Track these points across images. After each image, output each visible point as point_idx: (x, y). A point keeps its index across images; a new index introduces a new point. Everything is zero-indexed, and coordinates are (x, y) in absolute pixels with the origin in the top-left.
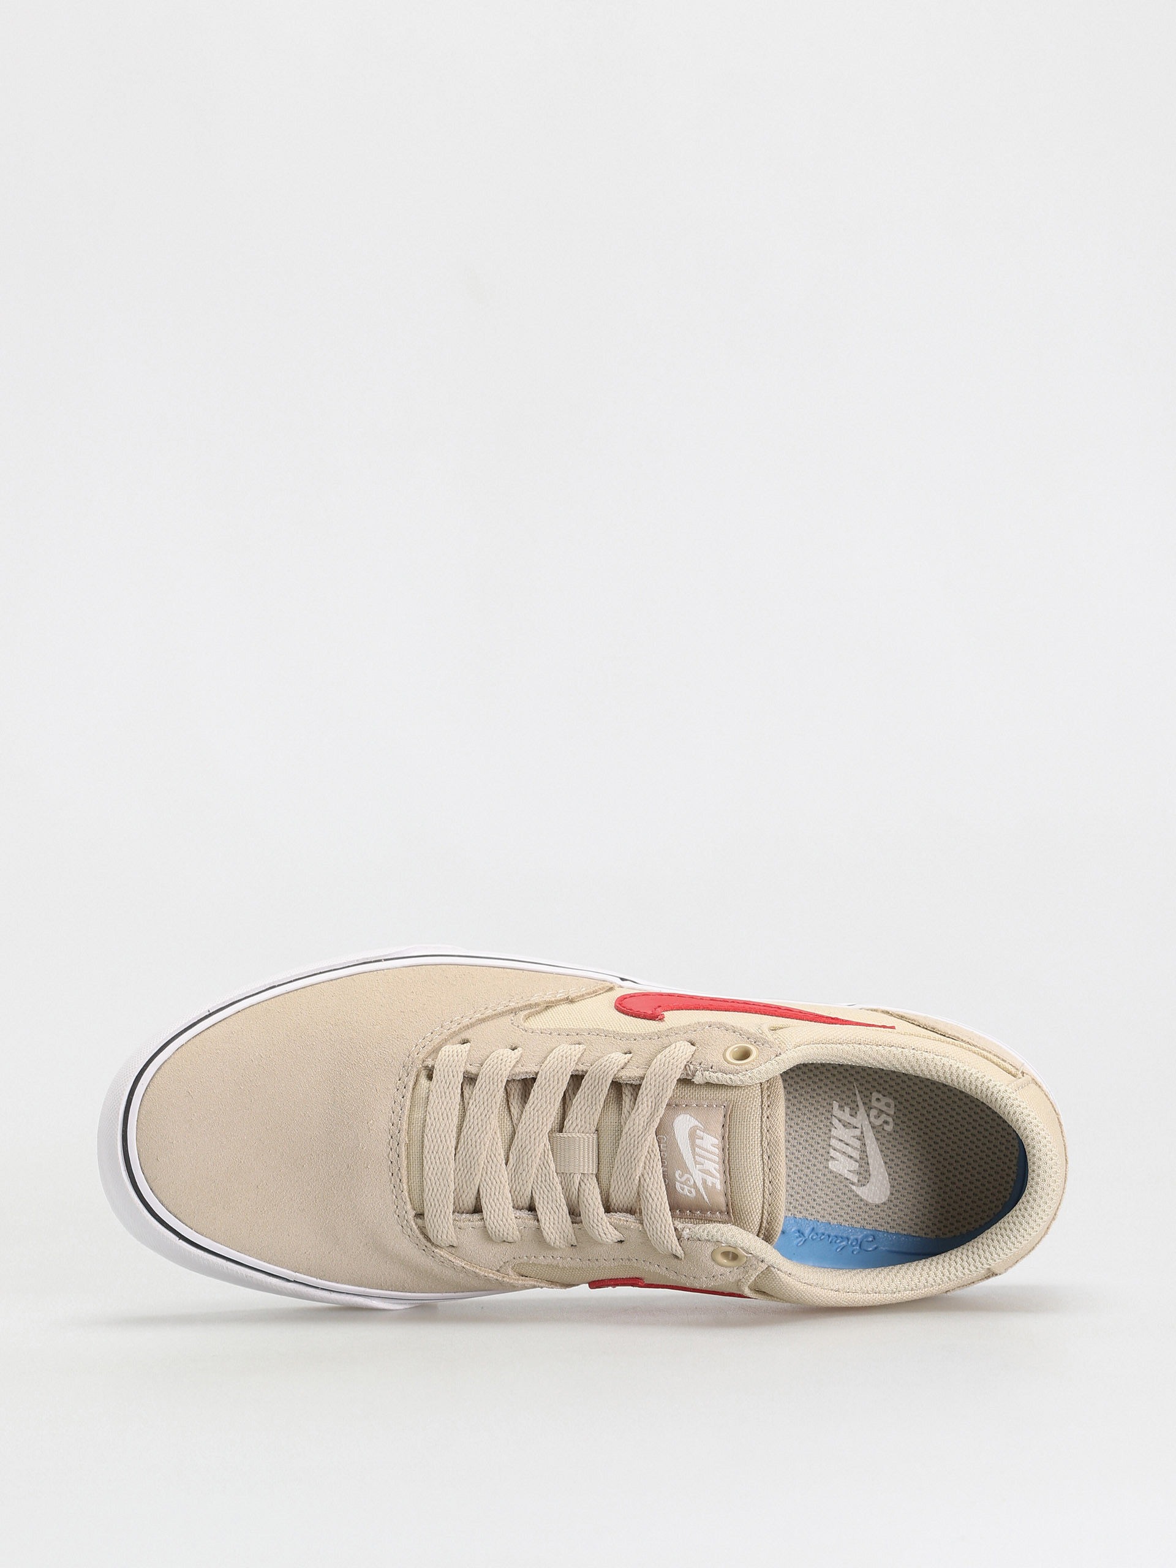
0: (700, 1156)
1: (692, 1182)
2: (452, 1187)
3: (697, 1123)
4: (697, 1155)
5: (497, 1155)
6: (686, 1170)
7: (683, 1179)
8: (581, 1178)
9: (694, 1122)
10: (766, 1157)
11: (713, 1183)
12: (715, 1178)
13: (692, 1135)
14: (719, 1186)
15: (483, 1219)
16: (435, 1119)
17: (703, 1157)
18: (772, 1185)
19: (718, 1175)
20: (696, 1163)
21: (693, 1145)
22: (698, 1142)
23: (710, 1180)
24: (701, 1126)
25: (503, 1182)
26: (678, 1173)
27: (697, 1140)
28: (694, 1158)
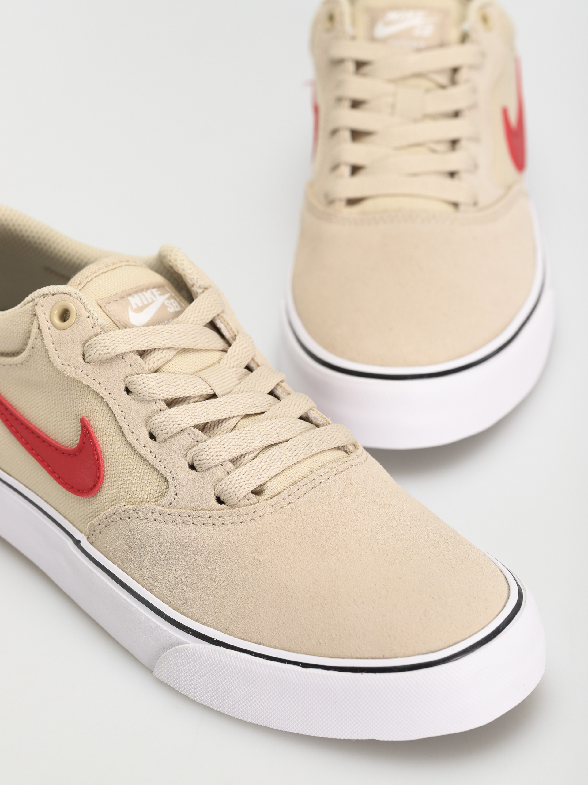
1: (168, 301)
3: (129, 312)
4: (148, 303)
6: (164, 307)
7: (170, 306)
9: (132, 314)
12: (152, 292)
13: (139, 310)
15: (311, 409)
17: (147, 300)
21: (145, 306)
23: (157, 294)
24: (129, 309)
25: (277, 407)
26: (171, 310)
27: (140, 307)
28: (152, 303)
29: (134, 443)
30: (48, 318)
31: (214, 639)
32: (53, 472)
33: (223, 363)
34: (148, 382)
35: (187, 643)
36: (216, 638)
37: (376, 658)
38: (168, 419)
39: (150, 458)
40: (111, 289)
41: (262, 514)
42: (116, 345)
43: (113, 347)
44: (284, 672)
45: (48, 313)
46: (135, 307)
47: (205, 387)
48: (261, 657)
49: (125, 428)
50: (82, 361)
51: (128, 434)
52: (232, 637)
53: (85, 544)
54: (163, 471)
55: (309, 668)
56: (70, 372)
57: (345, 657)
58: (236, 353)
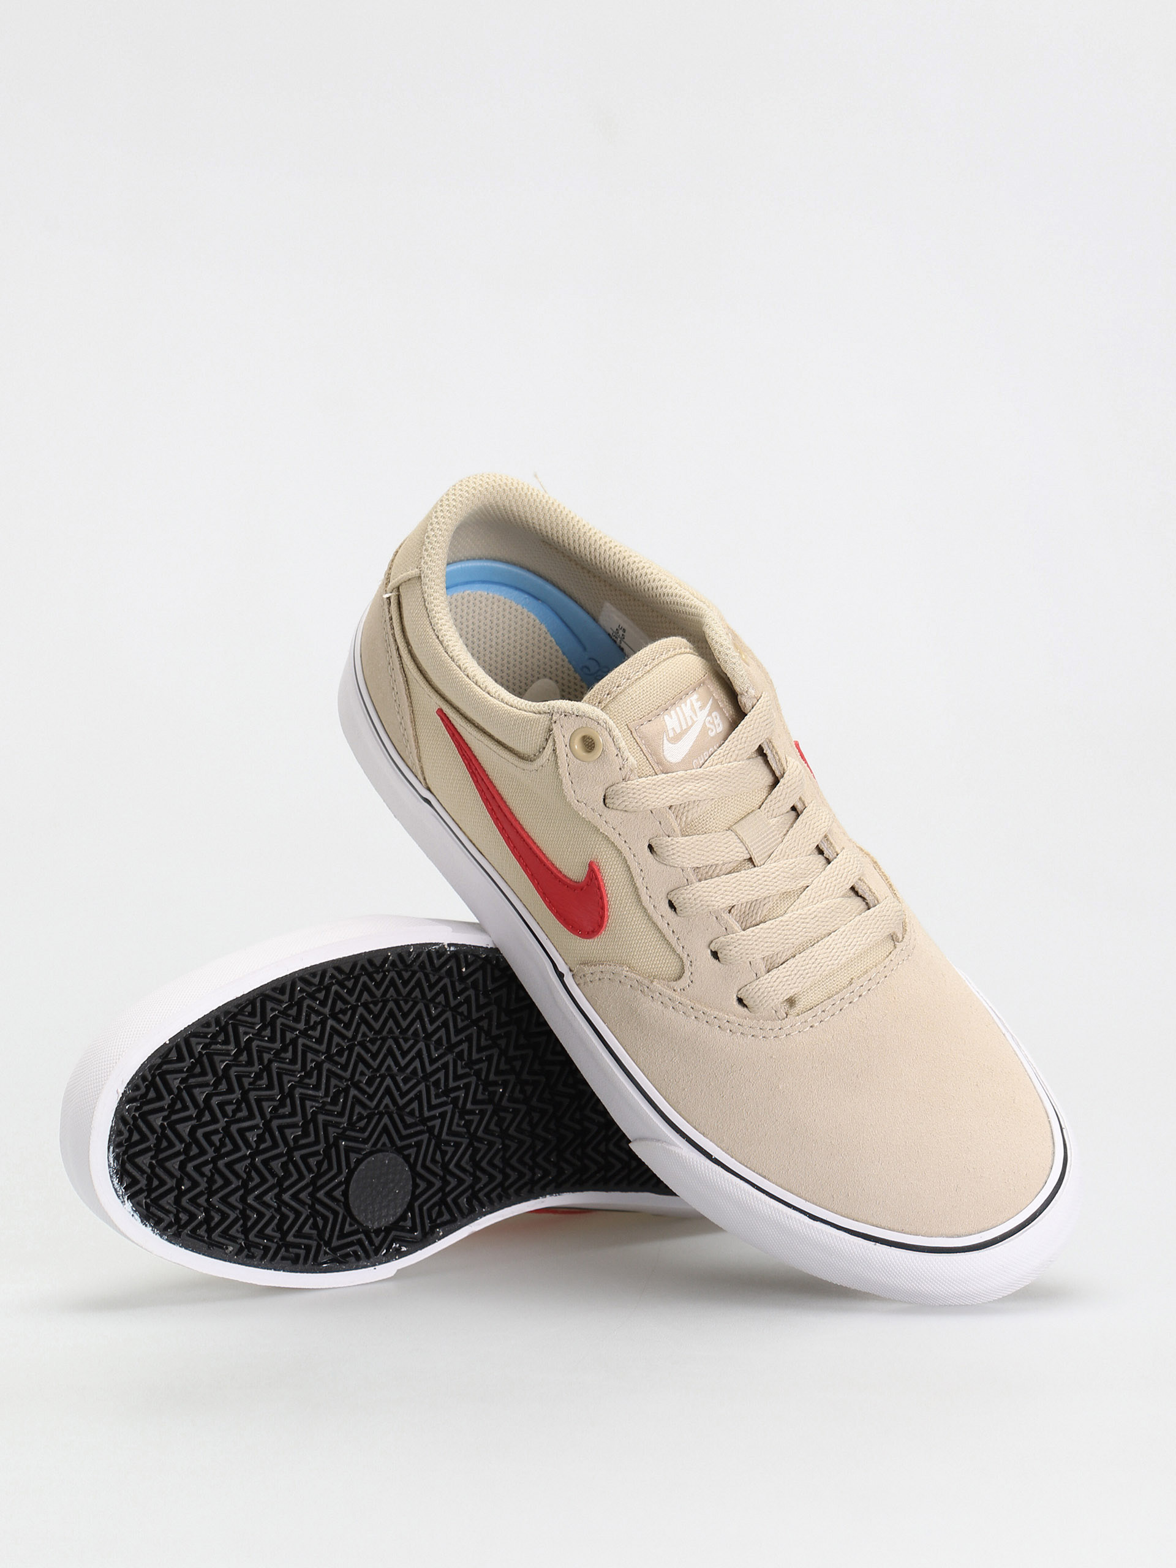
0: (687, 723)
1: (709, 718)
2: (858, 918)
3: (665, 741)
4: (687, 725)
5: (807, 897)
6: (704, 730)
7: (712, 727)
8: (771, 819)
9: (667, 745)
10: (648, 668)
11: (697, 702)
12: (691, 702)
13: (677, 739)
14: (695, 696)
15: (860, 879)
16: (822, 966)
17: (686, 719)
18: (663, 652)
19: (688, 702)
20: (694, 722)
21: (684, 732)
22: (678, 731)
23: (697, 705)
24: (665, 736)
25: (822, 879)
26: (712, 734)
27: (678, 733)
28: (692, 726)
29: (651, 909)
30: (567, 740)
31: (712, 1156)
32: (544, 895)
33: (765, 809)
34: (678, 849)
35: (678, 1146)
36: (715, 1155)
37: (893, 1230)
38: (695, 896)
39: (667, 932)
40: (646, 706)
41: (788, 1033)
42: (647, 798)
43: (643, 801)
44: (788, 1218)
45: (568, 737)
46: (671, 735)
47: (741, 850)
48: (764, 1193)
49: (643, 891)
50: (602, 803)
51: (645, 898)
52: (733, 1160)
53: (569, 979)
54: (679, 950)
55: (817, 1221)
56: (585, 812)
57: (859, 1220)
58: (782, 798)
